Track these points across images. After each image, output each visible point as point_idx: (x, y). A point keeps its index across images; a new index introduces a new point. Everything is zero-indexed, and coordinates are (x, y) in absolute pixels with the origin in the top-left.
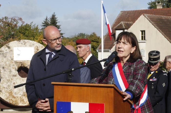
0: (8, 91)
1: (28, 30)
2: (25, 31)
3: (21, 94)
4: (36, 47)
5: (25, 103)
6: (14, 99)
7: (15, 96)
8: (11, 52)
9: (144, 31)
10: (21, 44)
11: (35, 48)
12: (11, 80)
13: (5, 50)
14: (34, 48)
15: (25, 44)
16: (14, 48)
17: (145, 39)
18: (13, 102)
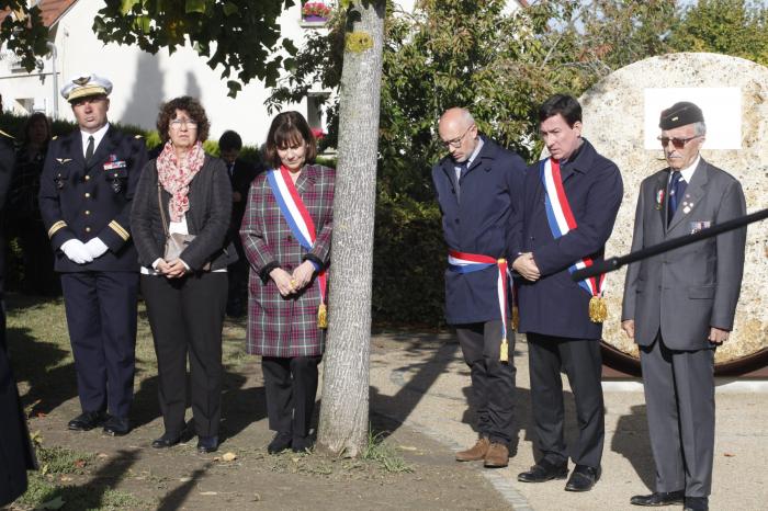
1: (729, 22)
2: (715, 27)
4: (753, 87)
8: (632, 110)
10: (681, 74)
11: (746, 89)
13: (606, 100)
14: (742, 90)
15: (697, 72)
16: (646, 90)
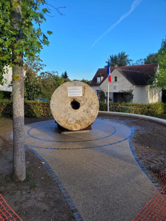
0: (65, 120)
3: (75, 122)
5: (78, 128)
6: (69, 126)
7: (70, 123)
9: (116, 77)
10: (73, 84)
11: (83, 87)
12: (66, 111)
15: (75, 84)
17: (116, 81)
18: (69, 128)
